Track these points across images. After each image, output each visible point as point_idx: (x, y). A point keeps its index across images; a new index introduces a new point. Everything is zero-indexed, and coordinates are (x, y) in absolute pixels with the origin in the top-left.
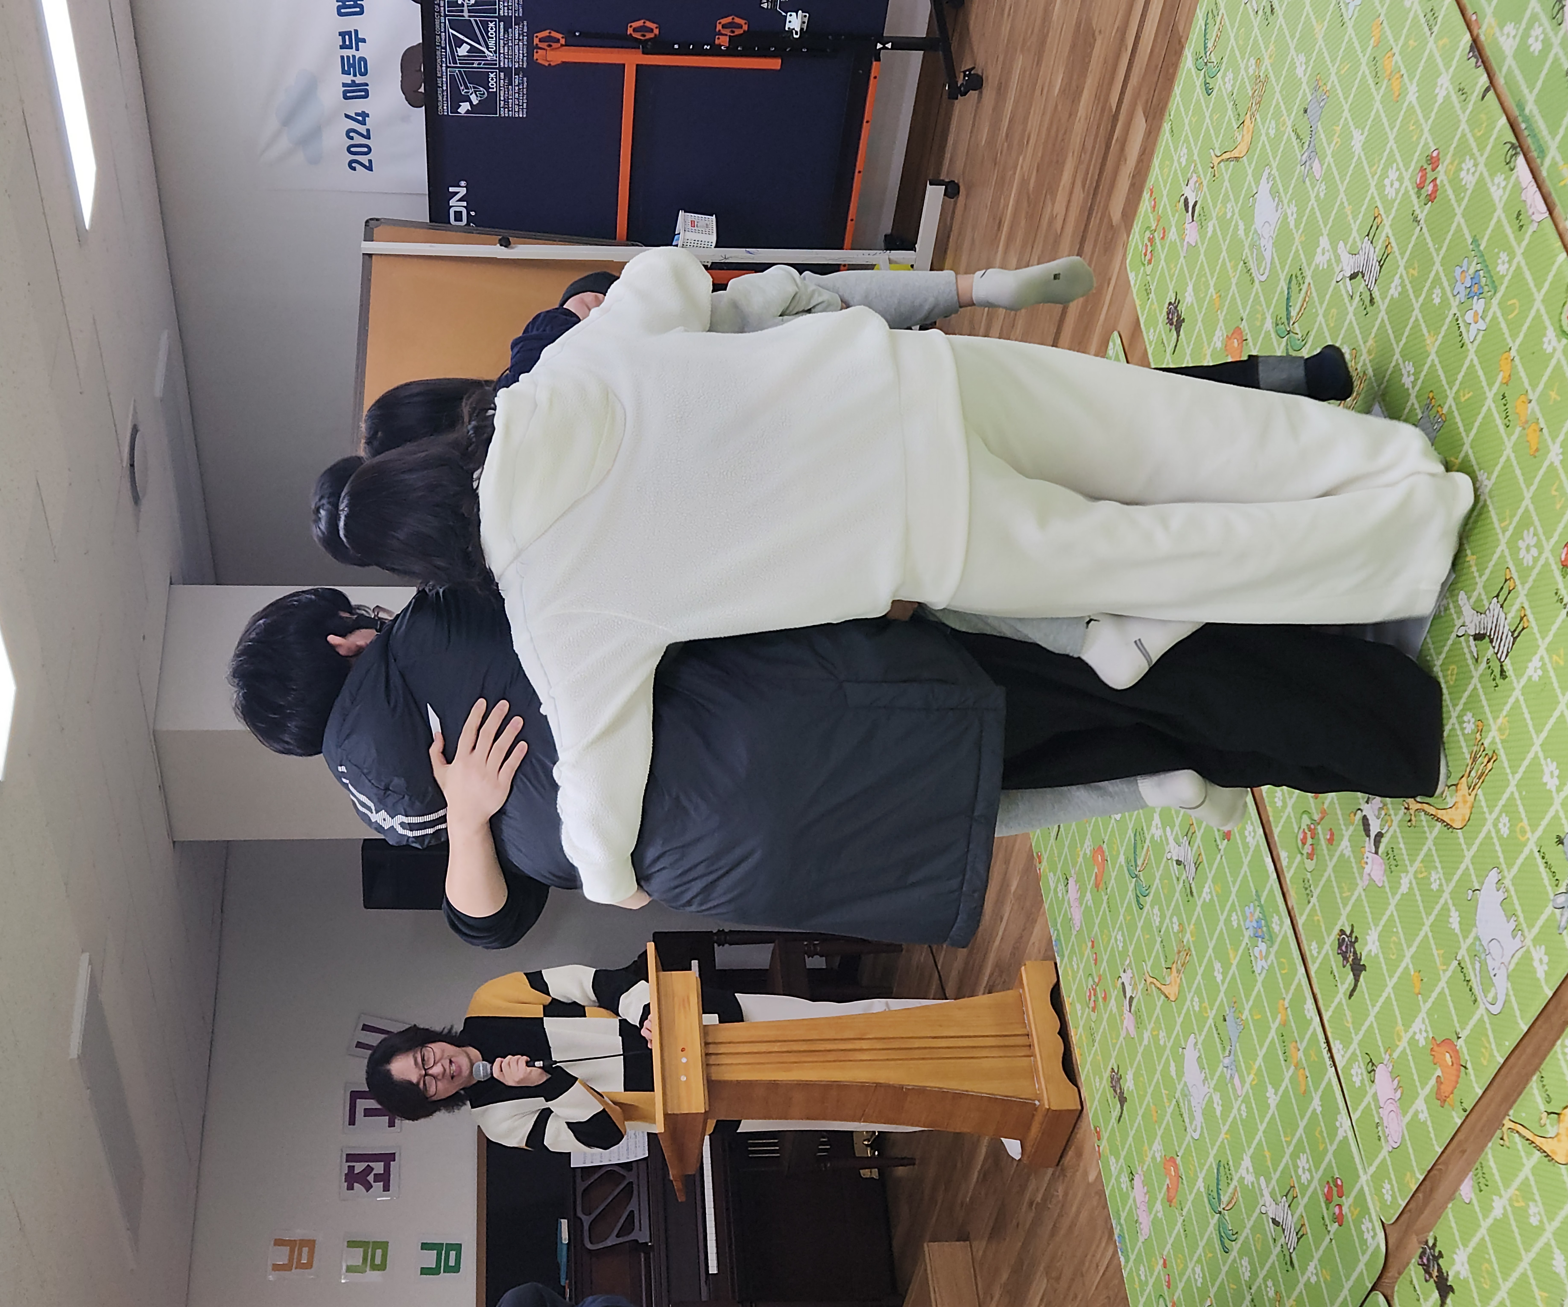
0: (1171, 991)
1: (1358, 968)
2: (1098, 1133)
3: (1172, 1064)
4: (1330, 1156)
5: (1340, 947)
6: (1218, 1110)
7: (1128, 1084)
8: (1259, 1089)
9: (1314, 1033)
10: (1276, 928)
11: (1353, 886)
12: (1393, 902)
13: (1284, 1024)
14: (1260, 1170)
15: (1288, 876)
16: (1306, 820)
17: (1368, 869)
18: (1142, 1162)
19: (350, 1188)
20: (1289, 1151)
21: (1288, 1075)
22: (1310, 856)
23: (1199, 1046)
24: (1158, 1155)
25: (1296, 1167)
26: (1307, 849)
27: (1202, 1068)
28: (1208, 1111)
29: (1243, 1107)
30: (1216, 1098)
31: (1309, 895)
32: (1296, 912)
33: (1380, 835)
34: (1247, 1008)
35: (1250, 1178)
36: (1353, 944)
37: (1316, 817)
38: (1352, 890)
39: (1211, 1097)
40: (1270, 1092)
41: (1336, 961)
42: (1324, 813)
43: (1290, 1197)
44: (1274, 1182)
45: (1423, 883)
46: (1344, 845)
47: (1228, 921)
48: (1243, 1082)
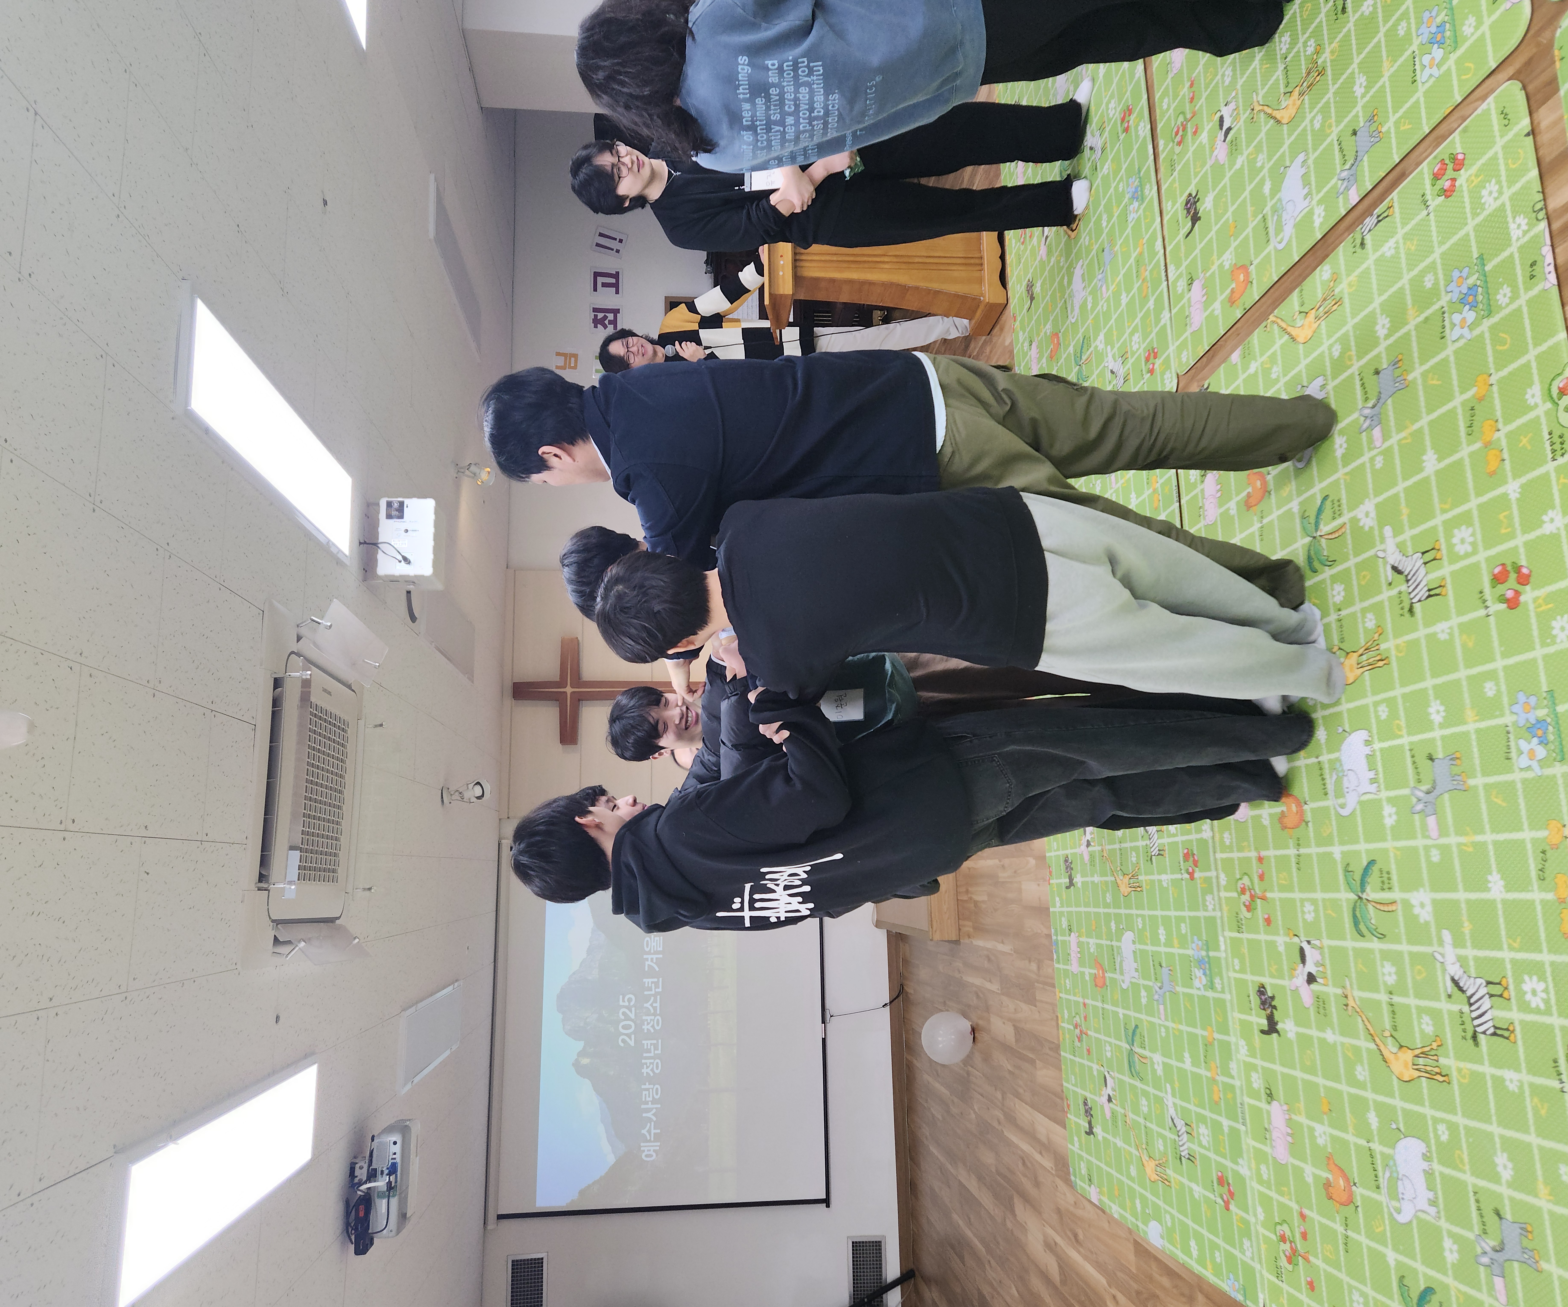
2: (1014, 317)
3: (1066, 278)
4: (1153, 335)
5: (1186, 205)
6: (1089, 305)
8: (1117, 295)
9: (1158, 260)
10: (1147, 193)
11: (1203, 165)
12: (1228, 175)
13: (1141, 253)
14: (1109, 341)
15: (1162, 157)
16: (1181, 119)
18: (1038, 335)
19: (596, 327)
21: (1136, 286)
22: (1179, 143)
23: (1084, 266)
24: (1048, 331)
25: (1131, 341)
26: (1178, 138)
29: (1105, 305)
30: (1090, 299)
31: (1173, 170)
32: (1162, 182)
33: (1229, 129)
34: (1119, 243)
35: (1101, 346)
36: (1195, 203)
37: (1189, 116)
38: (1203, 166)
40: (1124, 295)
41: (1182, 213)
42: (1194, 114)
44: (1116, 349)
45: (1252, 162)
46: (1204, 137)
47: (1117, 188)
48: (1108, 290)
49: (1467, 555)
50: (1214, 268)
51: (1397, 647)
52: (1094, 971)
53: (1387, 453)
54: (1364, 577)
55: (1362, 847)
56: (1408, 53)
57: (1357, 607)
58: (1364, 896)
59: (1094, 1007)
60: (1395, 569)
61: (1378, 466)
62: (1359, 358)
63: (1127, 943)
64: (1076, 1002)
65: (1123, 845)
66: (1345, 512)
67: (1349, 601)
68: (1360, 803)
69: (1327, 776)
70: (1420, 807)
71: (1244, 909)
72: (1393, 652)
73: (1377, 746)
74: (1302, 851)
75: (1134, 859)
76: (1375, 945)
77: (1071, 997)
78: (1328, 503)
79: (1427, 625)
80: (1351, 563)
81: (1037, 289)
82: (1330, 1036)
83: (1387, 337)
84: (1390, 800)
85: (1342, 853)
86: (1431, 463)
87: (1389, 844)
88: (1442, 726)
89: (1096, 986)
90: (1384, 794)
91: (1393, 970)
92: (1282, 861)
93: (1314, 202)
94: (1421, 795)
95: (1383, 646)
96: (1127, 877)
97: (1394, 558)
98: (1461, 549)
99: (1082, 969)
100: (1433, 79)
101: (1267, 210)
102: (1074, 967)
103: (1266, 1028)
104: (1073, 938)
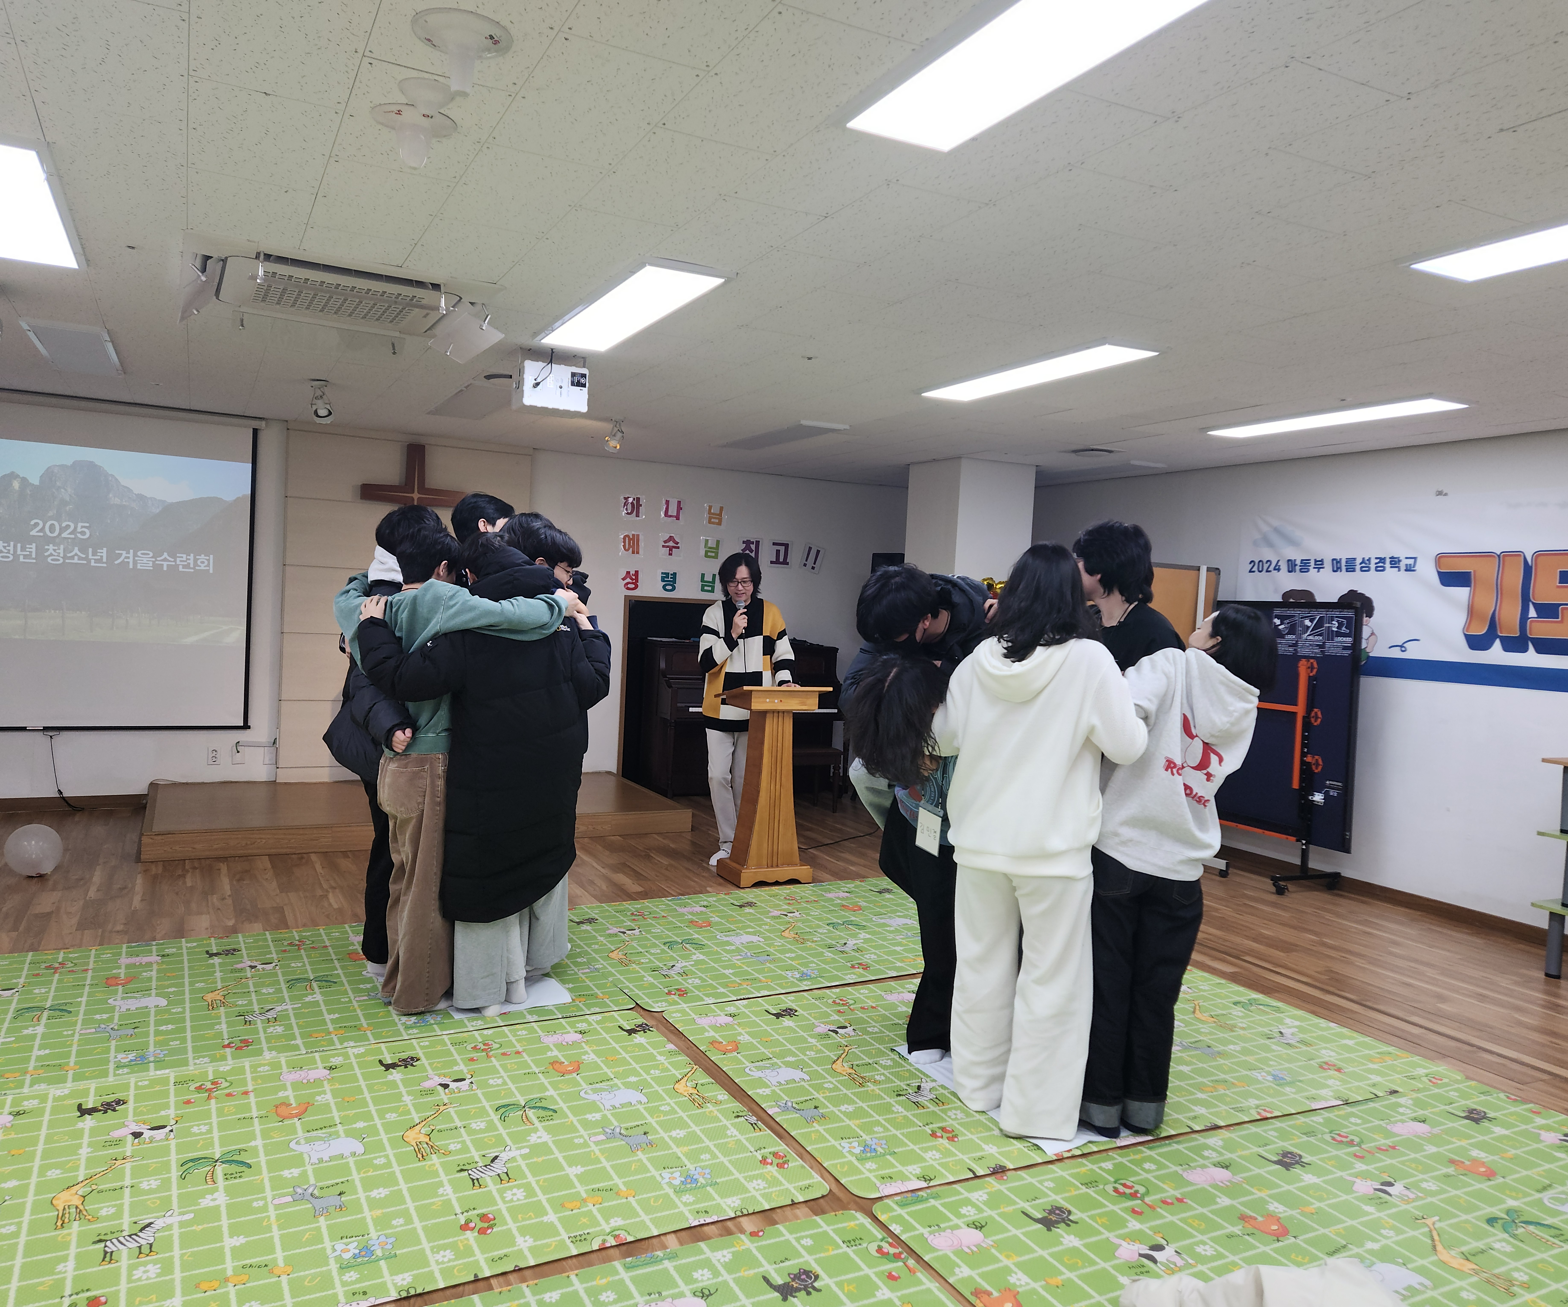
1: (778, 1016)
2: (728, 894)
6: (727, 948)
8: (733, 966)
9: (753, 993)
10: (805, 982)
12: (804, 1034)
13: (760, 981)
14: (697, 962)
15: (827, 991)
16: (851, 1002)
17: (823, 1026)
18: (710, 911)
20: (703, 976)
21: (737, 980)
22: (834, 1001)
23: (758, 942)
24: (713, 919)
25: (695, 978)
26: (838, 1000)
28: (728, 943)
29: (727, 958)
30: (734, 947)
31: (817, 999)
32: (811, 992)
35: (694, 957)
36: (790, 1015)
37: (852, 1007)
38: (815, 1018)
40: (731, 971)
41: (783, 1006)
42: (852, 1010)
44: (691, 968)
45: (810, 1048)
46: (835, 1017)
47: (812, 962)
49: (503, 1198)
50: (740, 1030)
51: (434, 1165)
52: (122, 976)
53: (585, 1145)
54: (491, 1140)
55: (263, 1159)
56: (862, 1134)
57: (466, 1137)
58: (218, 1163)
59: (85, 979)
60: (496, 1157)
61: (576, 1141)
62: (657, 1122)
63: (154, 1001)
64: (88, 964)
65: (253, 994)
66: (543, 1124)
67: (471, 1132)
68: (302, 1154)
69: (324, 1131)
70: (299, 1191)
71: (198, 1085)
72: (429, 1163)
73: (351, 1160)
74: (256, 1121)
75: (240, 1003)
76: (175, 1173)
77: (92, 959)
78: (551, 1113)
79: (449, 1181)
80: (502, 1131)
81: (747, 910)
82: (84, 1151)
83: (670, 1137)
84: (305, 1172)
85: (256, 1146)
86: (573, 1171)
87: (265, 1175)
88: (368, 1198)
89: (107, 979)
90: (309, 1169)
91: (154, 1187)
92: (248, 1107)
93: (774, 1088)
94: (310, 1191)
95: (434, 1156)
96: (222, 998)
97: (504, 1156)
98: (508, 1195)
99: (123, 967)
100: (841, 1149)
101: (775, 1060)
102: (124, 960)
103: (84, 1107)
104: (154, 958)
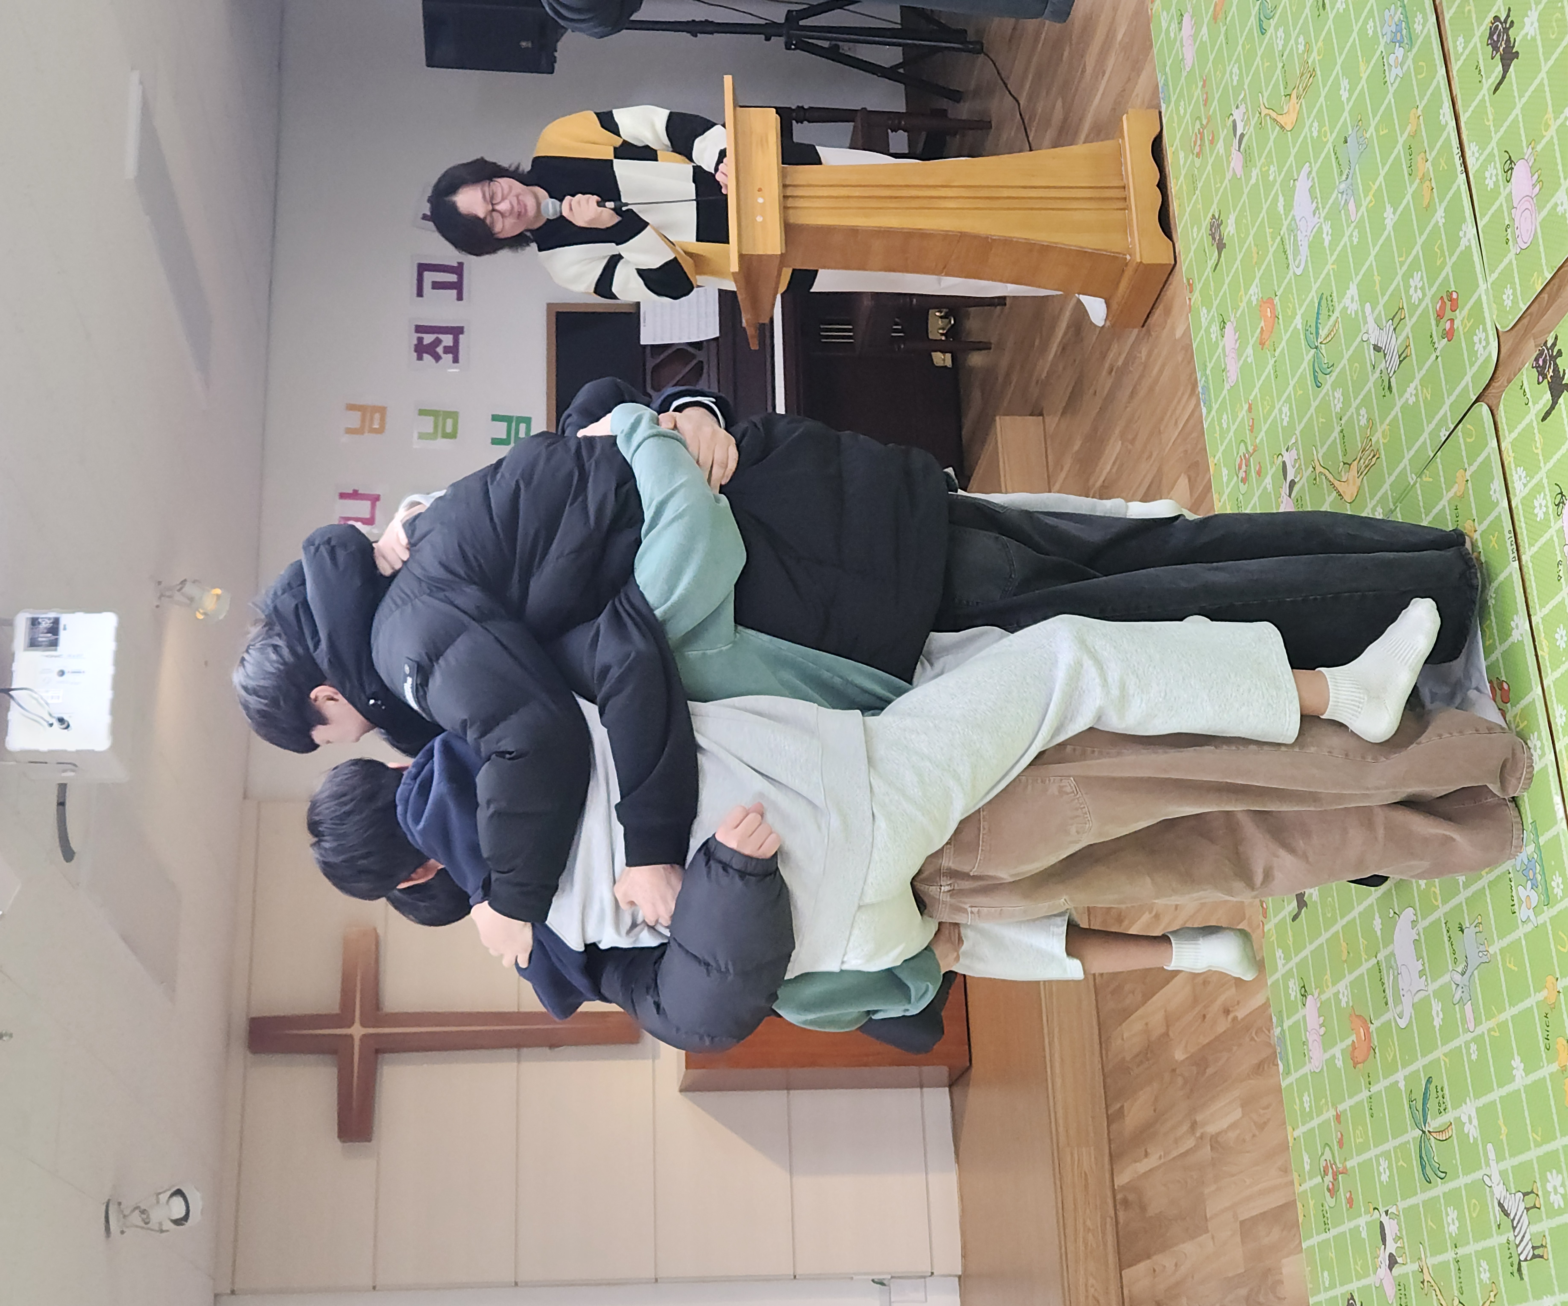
0: (1287, 121)
2: (1191, 285)
3: (1281, 199)
4: (1447, 269)
6: (1327, 239)
7: (1229, 229)
8: (1376, 211)
9: (1447, 140)
10: (1418, 28)
13: (1414, 135)
14: (1367, 295)
18: (1236, 308)
20: (1401, 273)
21: (1411, 191)
24: (1254, 299)
25: (1407, 289)
27: (1313, 198)
28: (1316, 244)
29: (1355, 233)
30: (1326, 228)
34: (1373, 124)
35: (1353, 307)
39: (1321, 228)
40: (1389, 211)
43: (1396, 320)
44: (1380, 307)
47: (1363, 30)
